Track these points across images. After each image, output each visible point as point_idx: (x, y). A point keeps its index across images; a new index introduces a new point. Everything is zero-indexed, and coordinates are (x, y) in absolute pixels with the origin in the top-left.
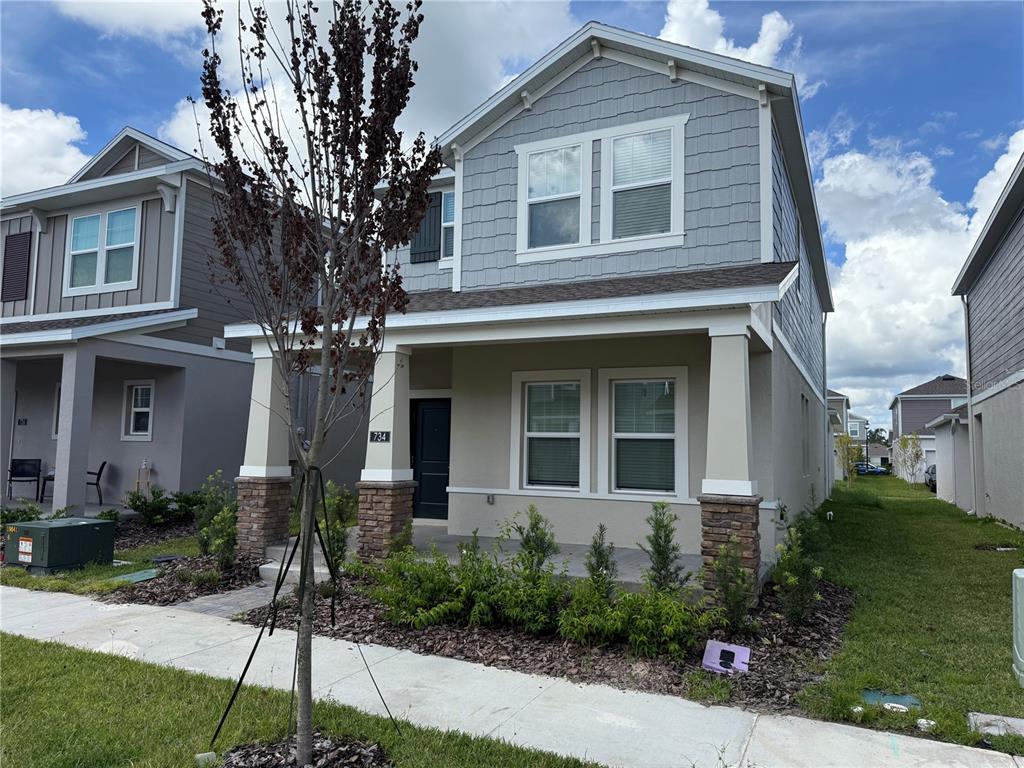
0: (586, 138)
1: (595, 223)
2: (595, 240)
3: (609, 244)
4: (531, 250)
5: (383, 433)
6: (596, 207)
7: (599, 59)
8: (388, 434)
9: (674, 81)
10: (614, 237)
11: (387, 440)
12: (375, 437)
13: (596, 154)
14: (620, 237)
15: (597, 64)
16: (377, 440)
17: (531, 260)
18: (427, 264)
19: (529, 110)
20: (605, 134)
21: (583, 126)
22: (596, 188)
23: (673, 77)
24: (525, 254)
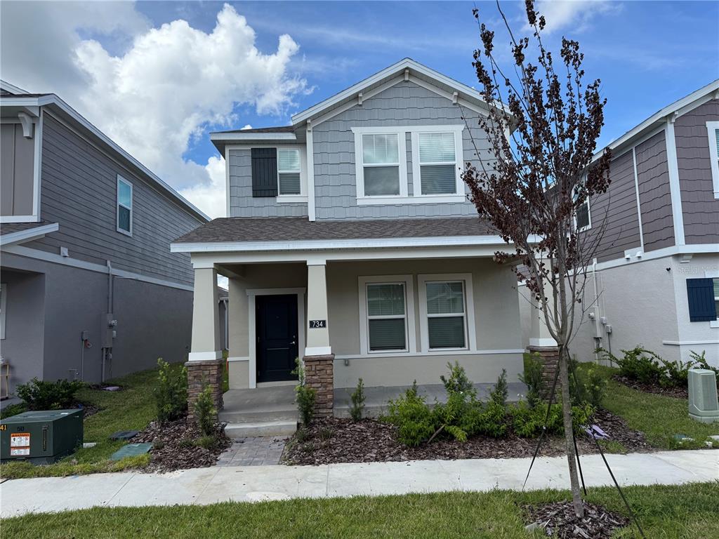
0: (400, 131)
1: (410, 183)
2: (411, 194)
3: (419, 198)
4: (367, 197)
5: (320, 322)
6: (410, 174)
7: (407, 81)
8: (324, 322)
9: (454, 104)
10: (422, 193)
11: (324, 326)
12: (313, 325)
13: (408, 141)
14: (426, 194)
15: (407, 85)
16: (315, 327)
17: (367, 203)
18: (266, 199)
19: (361, 105)
20: (415, 130)
21: (399, 122)
22: (409, 162)
23: (455, 102)
24: (362, 198)
